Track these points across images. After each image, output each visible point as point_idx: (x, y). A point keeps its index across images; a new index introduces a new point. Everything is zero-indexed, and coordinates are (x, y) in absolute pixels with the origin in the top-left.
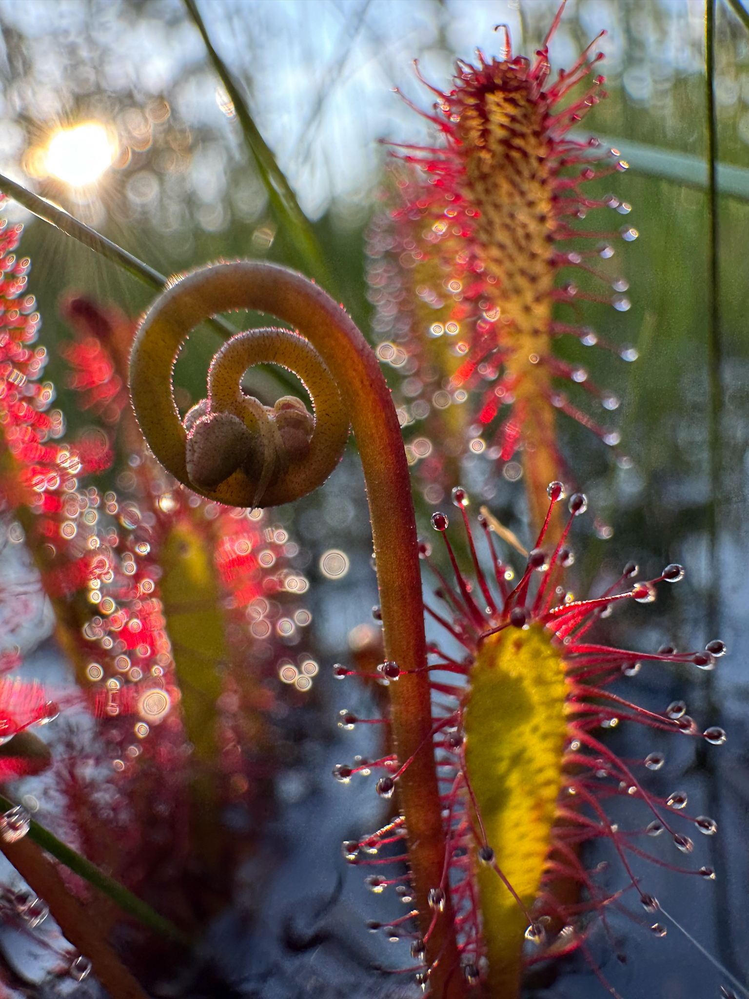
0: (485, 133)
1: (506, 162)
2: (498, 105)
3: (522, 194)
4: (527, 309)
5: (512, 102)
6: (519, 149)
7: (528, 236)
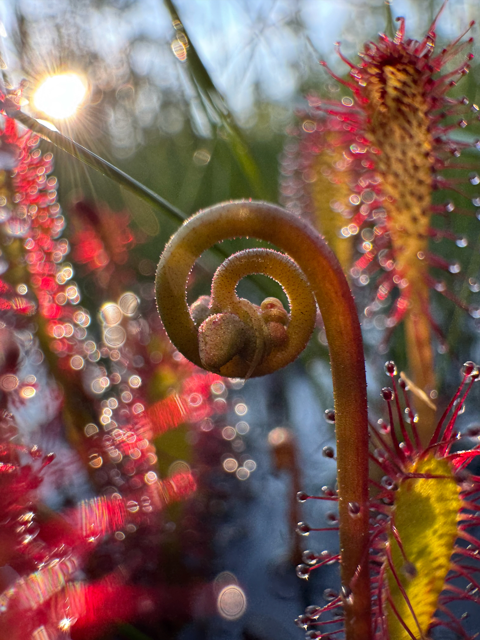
0: (384, 94)
1: (398, 114)
2: (393, 73)
3: (411, 137)
4: (415, 220)
5: (405, 71)
6: (409, 106)
7: (416, 168)
